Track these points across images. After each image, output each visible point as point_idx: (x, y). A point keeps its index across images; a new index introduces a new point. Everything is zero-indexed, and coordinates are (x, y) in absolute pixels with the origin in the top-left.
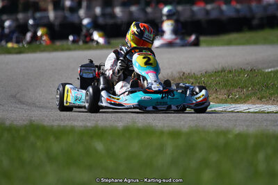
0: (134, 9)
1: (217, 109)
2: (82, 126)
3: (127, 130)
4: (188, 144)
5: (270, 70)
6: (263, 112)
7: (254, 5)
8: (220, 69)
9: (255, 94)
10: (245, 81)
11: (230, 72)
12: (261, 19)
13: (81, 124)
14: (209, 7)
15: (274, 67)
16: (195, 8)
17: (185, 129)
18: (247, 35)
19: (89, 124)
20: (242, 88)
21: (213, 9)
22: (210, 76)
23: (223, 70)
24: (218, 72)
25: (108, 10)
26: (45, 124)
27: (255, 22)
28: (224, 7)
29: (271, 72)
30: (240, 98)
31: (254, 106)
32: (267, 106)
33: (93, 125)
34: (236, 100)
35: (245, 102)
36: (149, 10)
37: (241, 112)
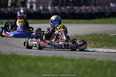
0: (56, 7)
1: (90, 50)
2: (33, 56)
4: (78, 64)
5: (112, 35)
6: (109, 52)
7: (106, 7)
8: (91, 34)
9: (106, 44)
10: (102, 39)
11: (96, 35)
12: (109, 13)
13: (33, 55)
14: (87, 8)
15: (114, 34)
16: (82, 8)
17: (77, 58)
18: (103, 20)
19: (37, 55)
20: (101, 42)
21: (89, 9)
22: (88, 36)
23: (93, 34)
24: (91, 35)
26: (18, 54)
27: (107, 15)
28: (94, 8)
29: (113, 35)
30: (100, 46)
31: (106, 50)
32: (111, 50)
33: (38, 55)
34: (98, 47)
35: (102, 48)
36: (63, 8)
37: (100, 52)
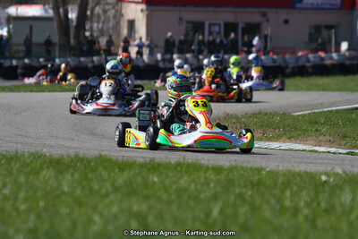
0: (188, 56)
3: (178, 164)
4: (229, 180)
6: (292, 150)
8: (257, 112)
10: (278, 123)
11: (266, 114)
12: (293, 68)
15: (302, 111)
20: (275, 129)
22: (250, 117)
25: (168, 56)
26: (112, 154)
27: (288, 70)
28: (263, 57)
29: (300, 115)
30: (273, 137)
31: (285, 144)
34: (270, 138)
35: (277, 141)
37: (274, 149)
